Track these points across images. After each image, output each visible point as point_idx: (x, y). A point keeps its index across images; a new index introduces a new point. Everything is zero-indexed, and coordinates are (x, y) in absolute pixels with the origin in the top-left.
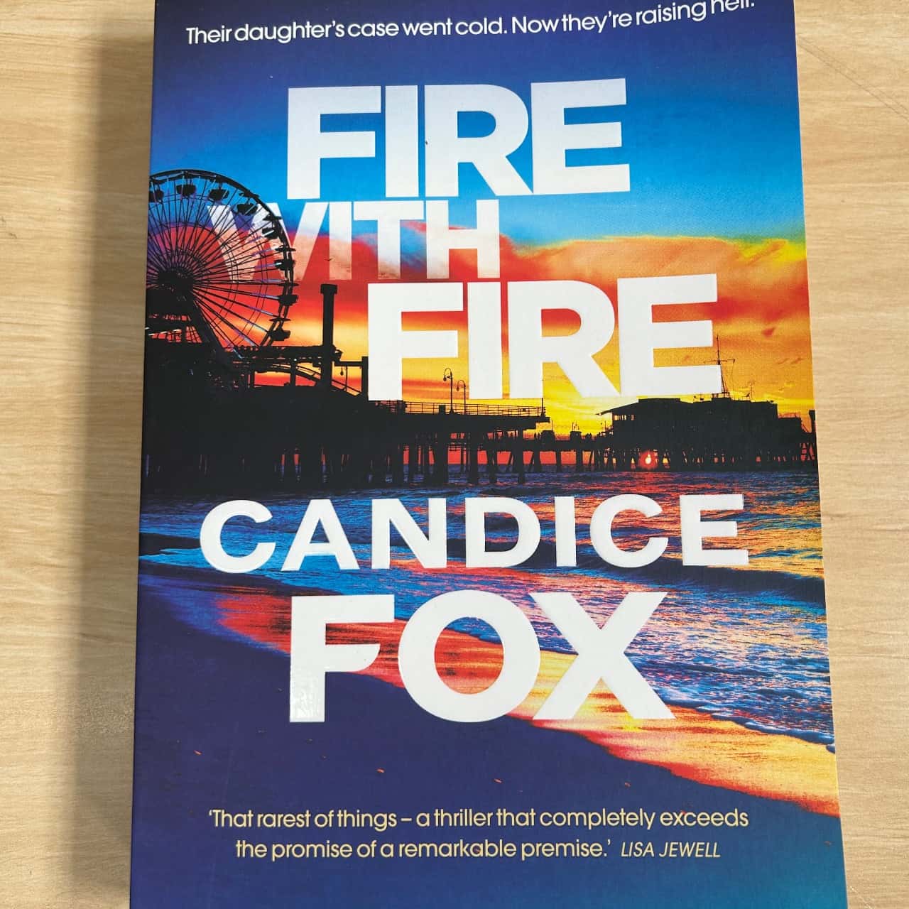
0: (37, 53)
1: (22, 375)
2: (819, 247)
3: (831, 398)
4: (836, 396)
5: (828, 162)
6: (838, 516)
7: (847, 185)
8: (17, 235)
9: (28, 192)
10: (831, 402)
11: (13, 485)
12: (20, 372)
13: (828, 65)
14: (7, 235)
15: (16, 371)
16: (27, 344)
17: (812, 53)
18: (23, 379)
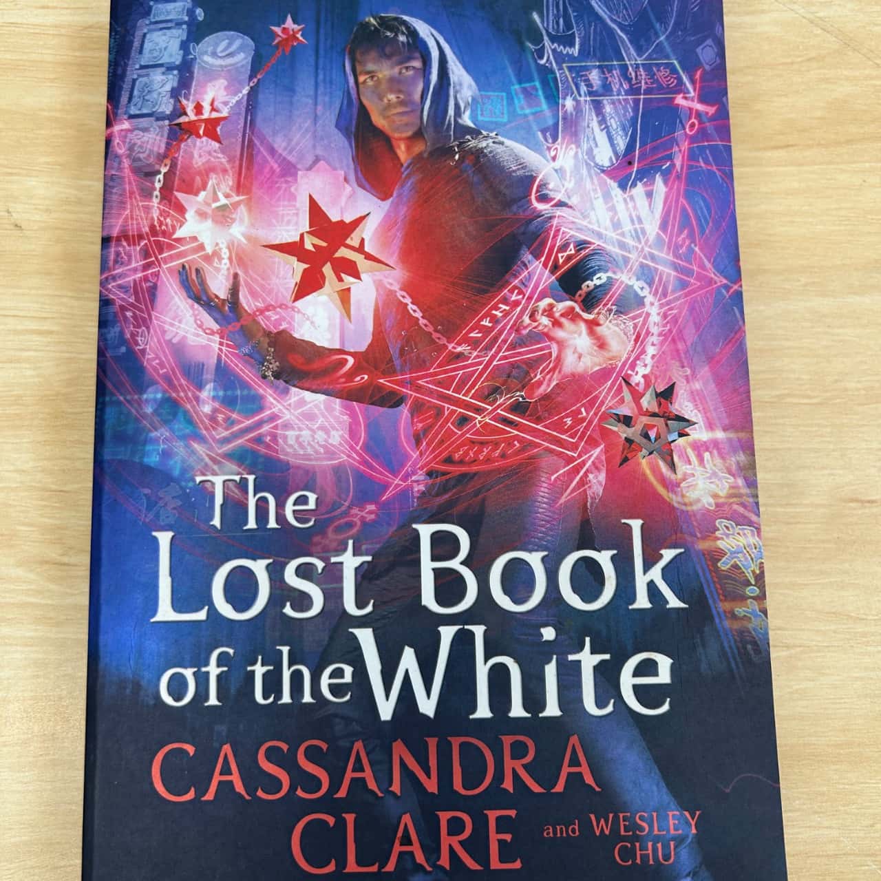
0: (41, 43)
1: (30, 369)
2: (842, 228)
3: (859, 382)
4: (864, 379)
5: (849, 142)
6: (869, 502)
7: (867, 165)
8: (23, 227)
9: (34, 183)
10: (859, 386)
11: (21, 482)
12: (27, 366)
13: (845, 43)
14: (12, 227)
15: (24, 365)
16: (35, 338)
17: (828, 32)
18: (29, 373)
